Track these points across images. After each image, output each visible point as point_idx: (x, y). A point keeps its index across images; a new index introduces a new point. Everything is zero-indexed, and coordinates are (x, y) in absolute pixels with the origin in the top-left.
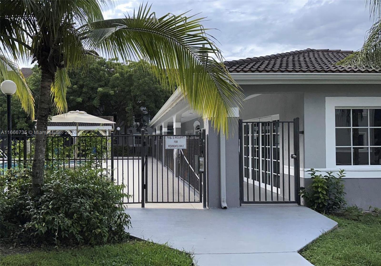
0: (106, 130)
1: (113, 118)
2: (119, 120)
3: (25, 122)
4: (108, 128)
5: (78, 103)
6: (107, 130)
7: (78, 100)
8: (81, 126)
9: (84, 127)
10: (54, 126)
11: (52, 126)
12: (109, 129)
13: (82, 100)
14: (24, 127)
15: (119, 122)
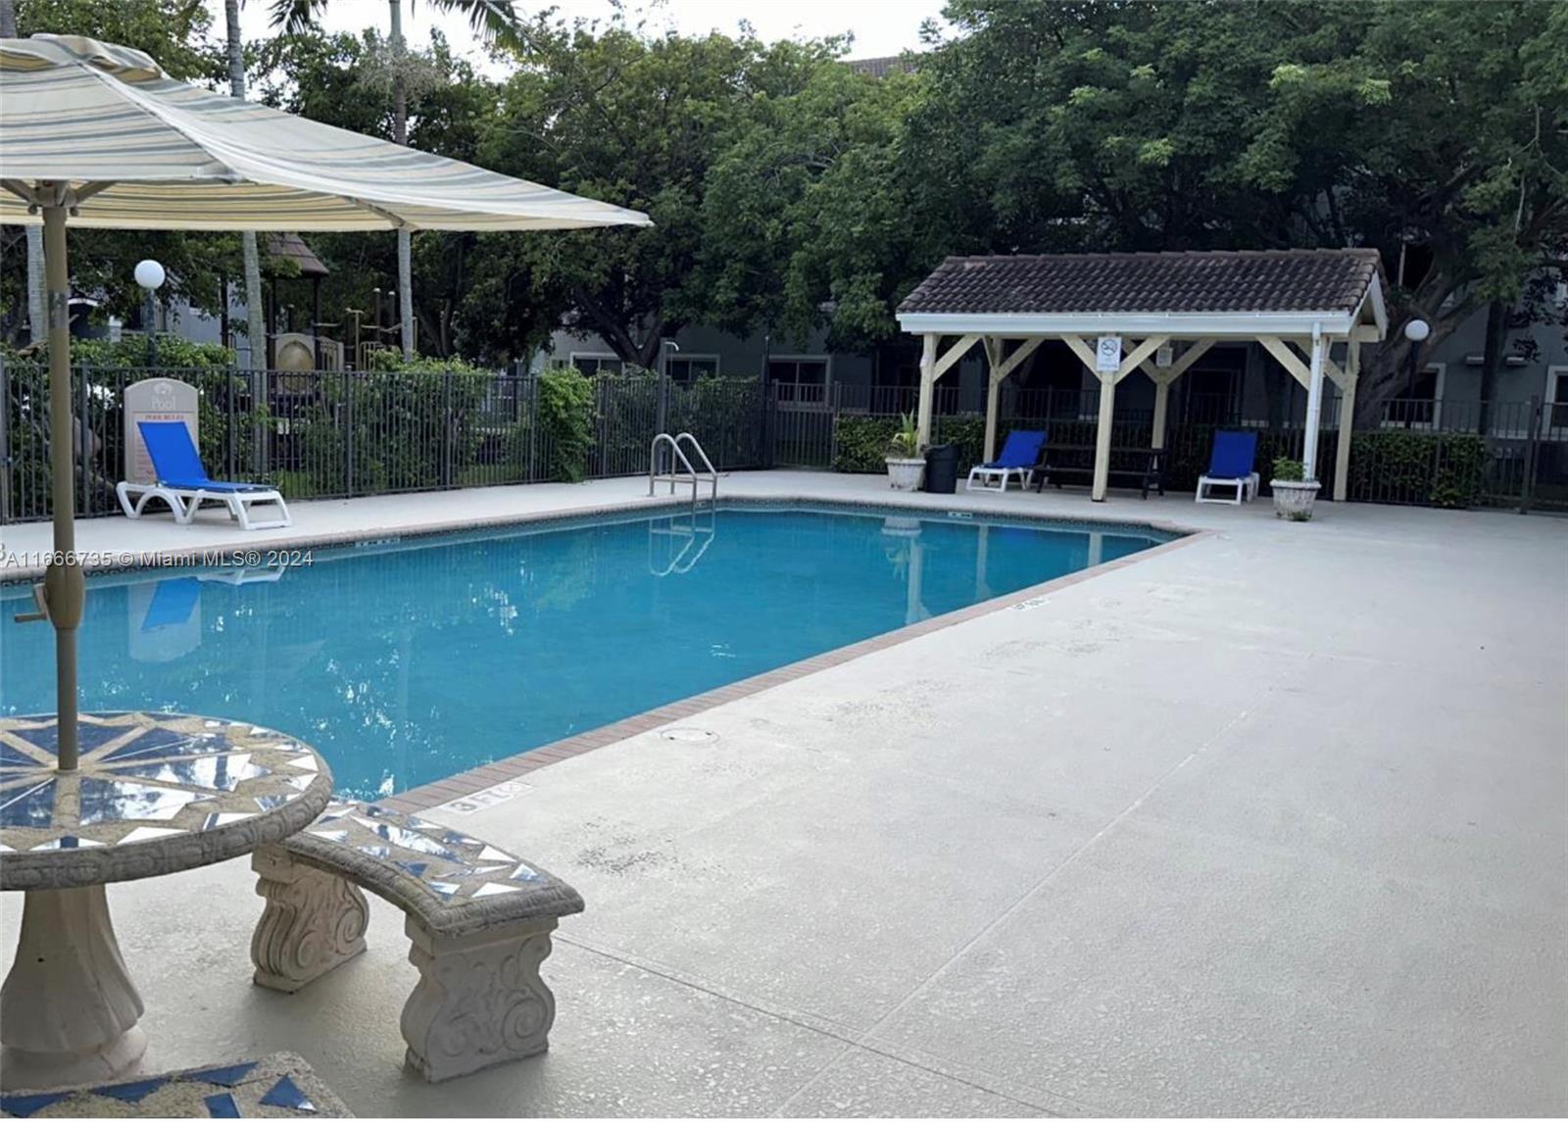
0: (1311, 334)
1: (1374, 260)
2: (1440, 276)
3: (875, 292)
4: (1322, 324)
5: (1150, 168)
6: (1316, 334)
7: (1148, 151)
8: (1151, 309)
9: (1167, 315)
10: (995, 311)
11: (984, 311)
12: (1328, 330)
13: (1170, 148)
14: (863, 320)
15: (1434, 288)
